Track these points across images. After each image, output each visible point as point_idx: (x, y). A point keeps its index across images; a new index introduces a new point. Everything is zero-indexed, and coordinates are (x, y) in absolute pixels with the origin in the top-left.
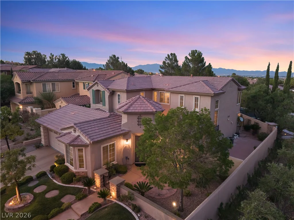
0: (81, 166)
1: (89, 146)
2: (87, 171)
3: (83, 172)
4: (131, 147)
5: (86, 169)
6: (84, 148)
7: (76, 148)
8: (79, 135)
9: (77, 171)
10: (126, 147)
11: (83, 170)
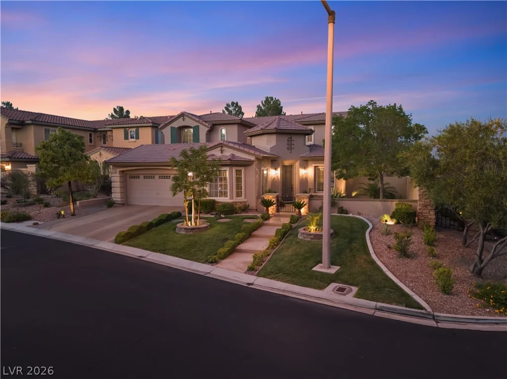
0: (239, 194)
1: (254, 163)
2: (246, 200)
3: (241, 203)
4: (280, 179)
5: (245, 198)
6: (244, 168)
7: (234, 168)
8: (233, 154)
9: (233, 201)
10: (274, 178)
11: (242, 199)
